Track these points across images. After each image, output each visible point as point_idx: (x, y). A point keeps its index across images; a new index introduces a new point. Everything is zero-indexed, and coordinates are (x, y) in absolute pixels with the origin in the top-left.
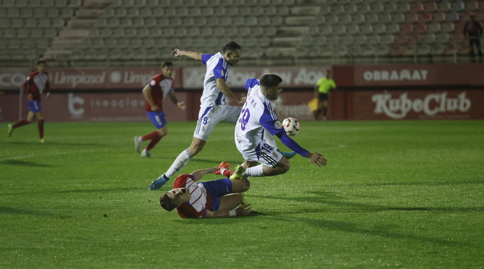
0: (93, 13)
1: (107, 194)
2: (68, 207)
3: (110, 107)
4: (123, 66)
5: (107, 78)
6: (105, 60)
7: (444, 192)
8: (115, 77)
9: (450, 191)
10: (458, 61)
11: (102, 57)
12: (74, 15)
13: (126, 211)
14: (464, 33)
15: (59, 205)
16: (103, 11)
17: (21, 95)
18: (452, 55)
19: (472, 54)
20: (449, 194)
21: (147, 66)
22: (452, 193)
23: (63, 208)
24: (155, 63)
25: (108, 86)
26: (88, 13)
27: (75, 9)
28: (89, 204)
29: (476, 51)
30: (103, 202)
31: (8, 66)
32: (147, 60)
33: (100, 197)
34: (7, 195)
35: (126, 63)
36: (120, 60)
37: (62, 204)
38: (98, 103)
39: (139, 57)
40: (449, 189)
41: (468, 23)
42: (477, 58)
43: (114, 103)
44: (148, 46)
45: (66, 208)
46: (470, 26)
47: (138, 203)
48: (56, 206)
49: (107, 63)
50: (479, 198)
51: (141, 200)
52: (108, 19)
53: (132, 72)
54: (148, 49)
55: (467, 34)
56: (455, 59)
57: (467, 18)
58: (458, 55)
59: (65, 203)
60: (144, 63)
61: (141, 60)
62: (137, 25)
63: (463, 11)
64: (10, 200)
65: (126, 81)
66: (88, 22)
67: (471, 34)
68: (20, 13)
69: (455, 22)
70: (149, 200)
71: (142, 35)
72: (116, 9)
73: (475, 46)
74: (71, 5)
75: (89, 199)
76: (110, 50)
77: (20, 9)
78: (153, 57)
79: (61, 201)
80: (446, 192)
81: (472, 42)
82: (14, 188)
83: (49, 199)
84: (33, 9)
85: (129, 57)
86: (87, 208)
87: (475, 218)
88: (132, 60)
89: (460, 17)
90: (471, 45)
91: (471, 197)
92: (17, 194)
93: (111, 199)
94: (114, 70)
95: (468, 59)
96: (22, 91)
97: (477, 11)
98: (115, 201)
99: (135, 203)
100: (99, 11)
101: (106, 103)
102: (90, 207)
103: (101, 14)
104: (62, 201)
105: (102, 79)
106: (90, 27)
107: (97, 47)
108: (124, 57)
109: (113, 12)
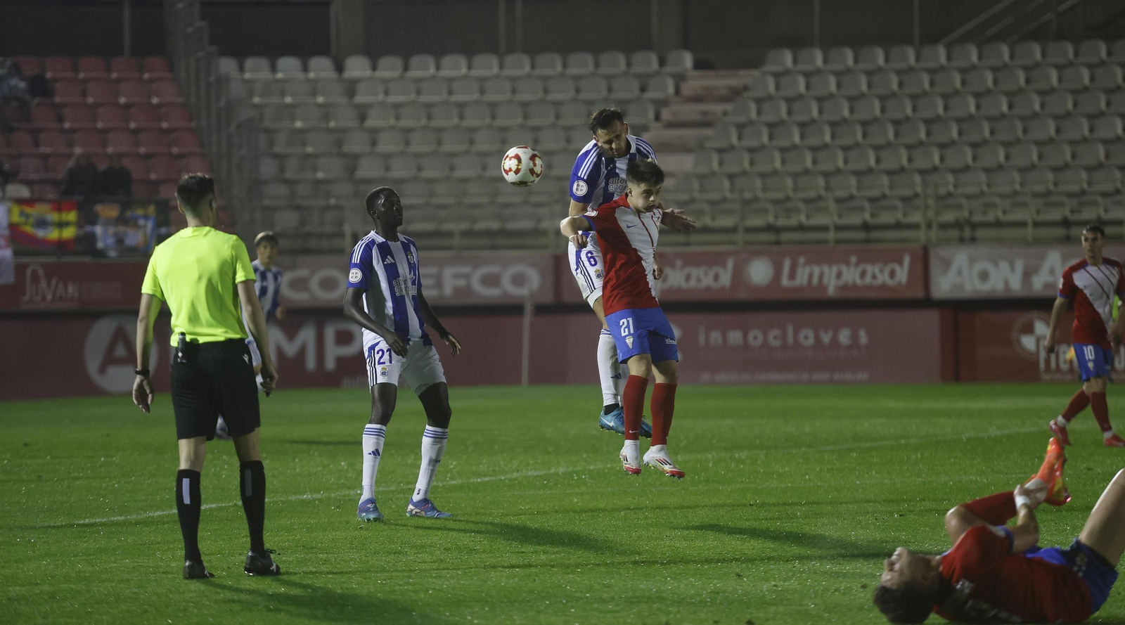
0: (704, 113)
1: (754, 567)
2: (661, 599)
3: (746, 345)
4: (778, 243)
5: (738, 274)
6: (733, 230)
8: (759, 272)
11: (726, 222)
12: (657, 117)
13: (806, 610)
15: (637, 594)
16: (728, 107)
17: (527, 319)
21: (838, 242)
23: (647, 602)
24: (860, 235)
25: (742, 295)
26: (691, 111)
27: (660, 104)
28: (712, 592)
30: (746, 587)
31: (494, 248)
32: (839, 228)
33: (739, 575)
34: (508, 567)
35: (785, 236)
36: (770, 228)
37: (643, 590)
38: (716, 336)
39: (819, 220)
43: (755, 338)
44: (842, 193)
45: (655, 603)
47: (836, 590)
48: (629, 596)
49: (739, 237)
51: (841, 582)
52: (740, 127)
53: (802, 260)
54: (839, 201)
59: (652, 589)
60: (831, 235)
61: (824, 228)
62: (813, 141)
64: (516, 580)
65: (785, 282)
66: (690, 134)
68: (526, 117)
70: (863, 584)
71: (826, 166)
72: (759, 101)
74: (650, 95)
75: (710, 578)
76: (746, 202)
77: (525, 105)
78: (855, 219)
79: (640, 584)
82: (521, 550)
83: (613, 578)
84: (557, 104)
85: (793, 222)
86: (707, 602)
88: (801, 228)
92: (530, 566)
93: (767, 580)
94: (757, 254)
96: (528, 308)
98: (775, 586)
99: (828, 590)
100: (718, 108)
101: (735, 337)
102: (716, 599)
103: (725, 114)
104: (643, 585)
105: (726, 278)
106: (698, 147)
107: (714, 196)
108: (781, 222)
109: (753, 108)
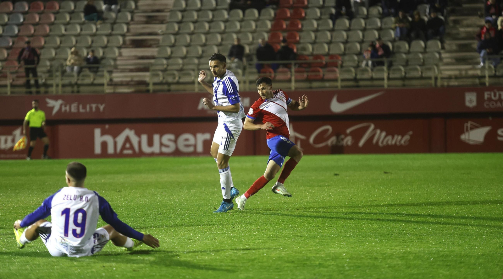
7: (2, 242)
9: (8, 240)
10: (12, 93)
14: (19, 60)
18: (6, 86)
19: (27, 85)
20: (8, 243)
22: (11, 242)
29: (32, 82)
40: (8, 238)
41: (23, 50)
42: (34, 89)
46: (26, 53)
50: (42, 247)
55: (22, 62)
56: (9, 89)
57: (22, 44)
58: (12, 86)
63: (17, 36)
67: (27, 62)
69: (8, 48)
73: (31, 75)
80: (4, 242)
81: (27, 71)
87: (39, 270)
89: (13, 43)
90: (27, 76)
91: (33, 246)
95: (24, 90)
97: (32, 36)
